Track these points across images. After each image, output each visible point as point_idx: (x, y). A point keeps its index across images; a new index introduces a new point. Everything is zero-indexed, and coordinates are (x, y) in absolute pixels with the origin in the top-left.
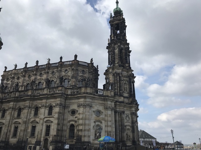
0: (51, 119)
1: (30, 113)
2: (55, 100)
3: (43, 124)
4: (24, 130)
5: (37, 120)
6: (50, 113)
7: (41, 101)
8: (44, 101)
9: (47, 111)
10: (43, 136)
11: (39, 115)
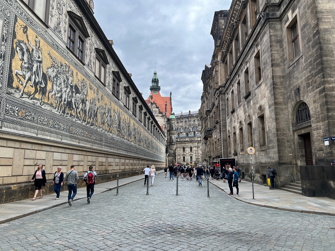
0: (192, 153)
1: (181, 150)
2: (193, 144)
3: (188, 156)
4: (179, 159)
5: (185, 154)
6: (191, 150)
7: (185, 144)
8: (187, 144)
9: (189, 150)
10: (189, 161)
11: (185, 151)
